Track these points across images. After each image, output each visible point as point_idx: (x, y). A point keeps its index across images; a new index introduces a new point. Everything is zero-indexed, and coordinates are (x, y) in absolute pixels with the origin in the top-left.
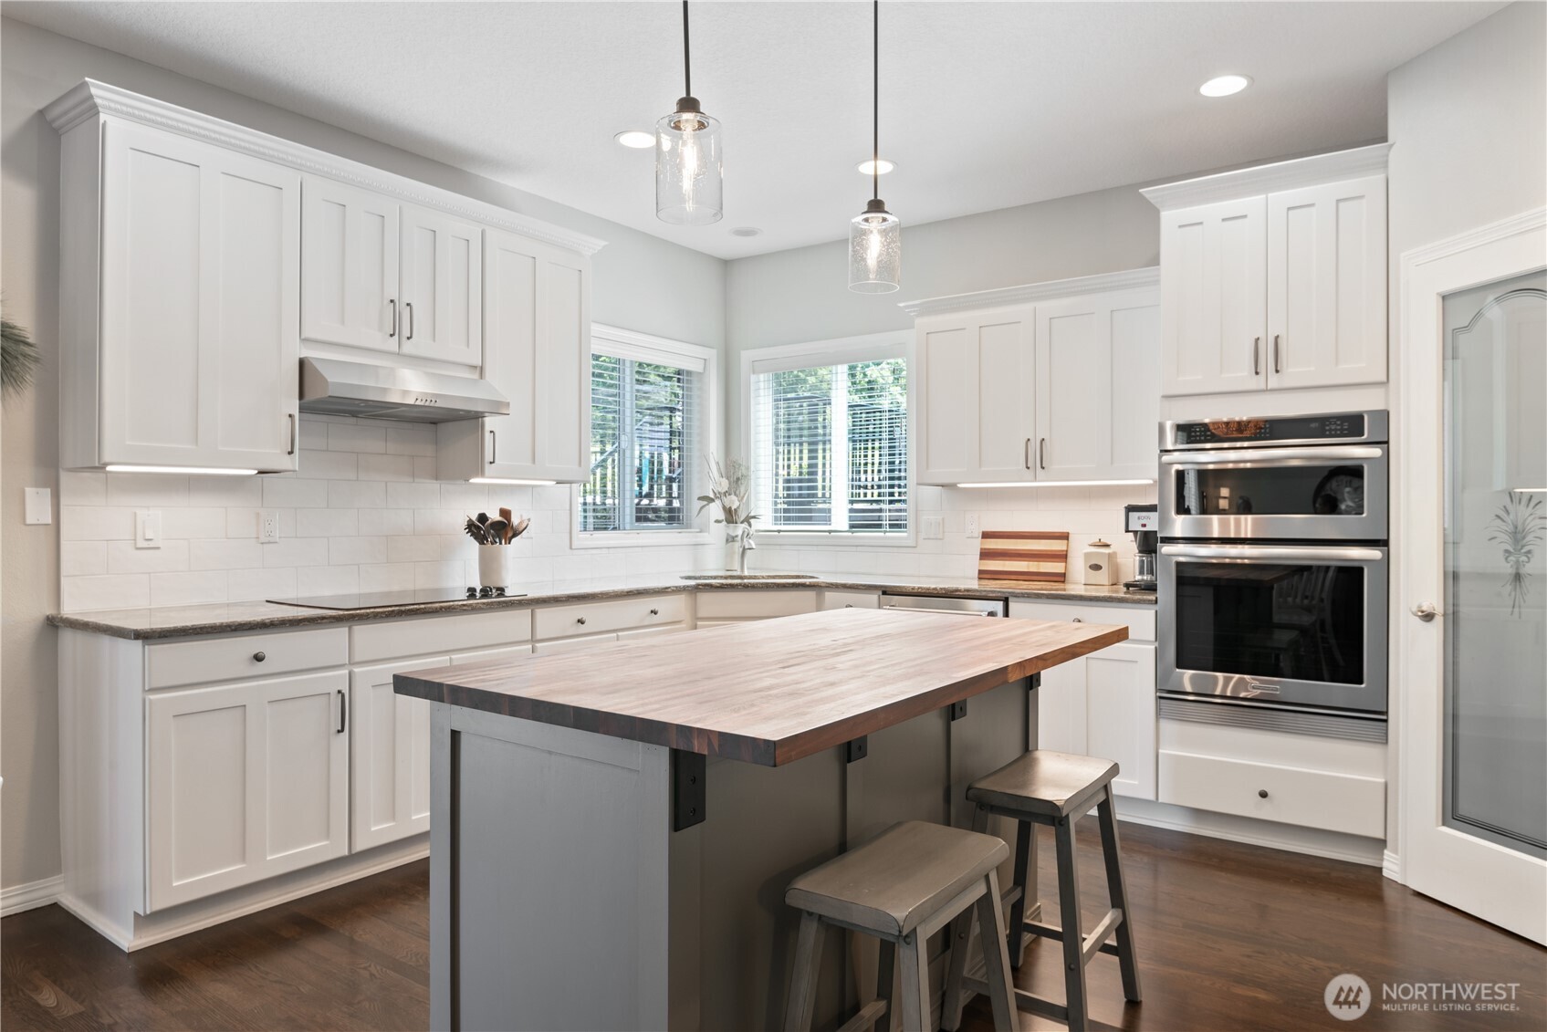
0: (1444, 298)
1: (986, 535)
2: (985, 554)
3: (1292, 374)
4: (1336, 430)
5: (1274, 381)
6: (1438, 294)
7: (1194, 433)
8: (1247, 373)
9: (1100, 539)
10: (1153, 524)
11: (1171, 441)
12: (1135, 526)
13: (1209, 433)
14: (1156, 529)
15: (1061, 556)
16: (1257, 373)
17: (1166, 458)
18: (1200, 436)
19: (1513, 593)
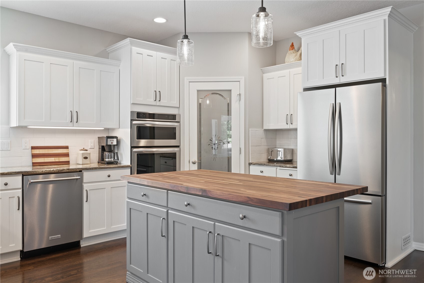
0: (198, 91)
1: (33, 148)
2: (34, 156)
3: (163, 103)
4: (171, 118)
5: (158, 103)
6: (197, 90)
7: (140, 115)
8: (152, 100)
9: (84, 148)
10: (115, 143)
11: (135, 117)
12: (109, 143)
13: (144, 116)
14: (116, 144)
15: (67, 155)
16: (155, 101)
17: (134, 122)
18: (142, 116)
19: (214, 156)
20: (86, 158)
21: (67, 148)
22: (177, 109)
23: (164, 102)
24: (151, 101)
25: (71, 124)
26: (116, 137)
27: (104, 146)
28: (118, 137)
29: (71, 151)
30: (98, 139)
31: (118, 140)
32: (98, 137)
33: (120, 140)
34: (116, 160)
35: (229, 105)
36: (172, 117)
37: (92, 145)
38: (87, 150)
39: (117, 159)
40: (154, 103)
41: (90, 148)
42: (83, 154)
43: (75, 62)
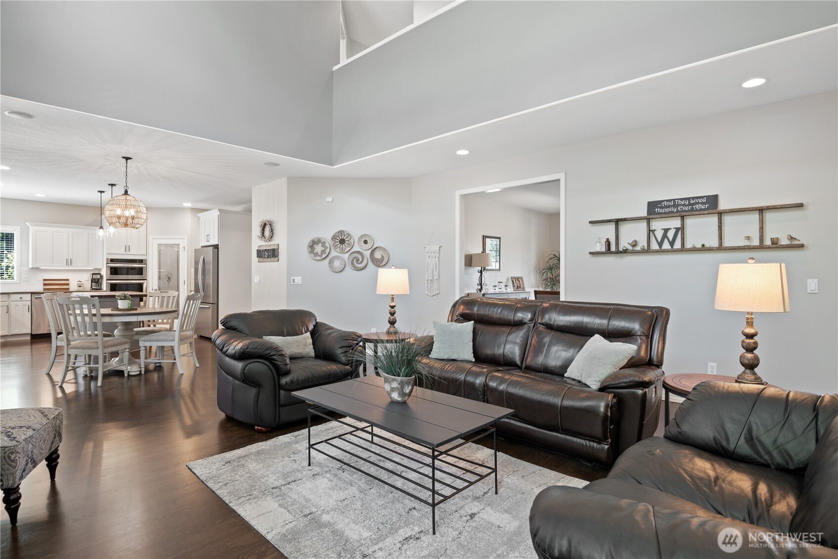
0: (158, 244)
1: (44, 280)
2: (45, 284)
5: (128, 253)
7: (112, 261)
9: (80, 281)
10: (98, 277)
11: (109, 262)
12: (96, 277)
14: (100, 278)
15: (68, 284)
16: (125, 251)
17: (108, 265)
18: (114, 261)
20: (80, 286)
21: (68, 280)
22: (145, 256)
23: (132, 252)
24: (123, 251)
25: (67, 266)
26: (100, 274)
27: (94, 278)
29: (70, 282)
31: (101, 276)
32: (90, 274)
35: (178, 252)
37: (85, 278)
38: (82, 281)
40: (125, 253)
41: (85, 280)
42: (78, 284)
43: (70, 229)
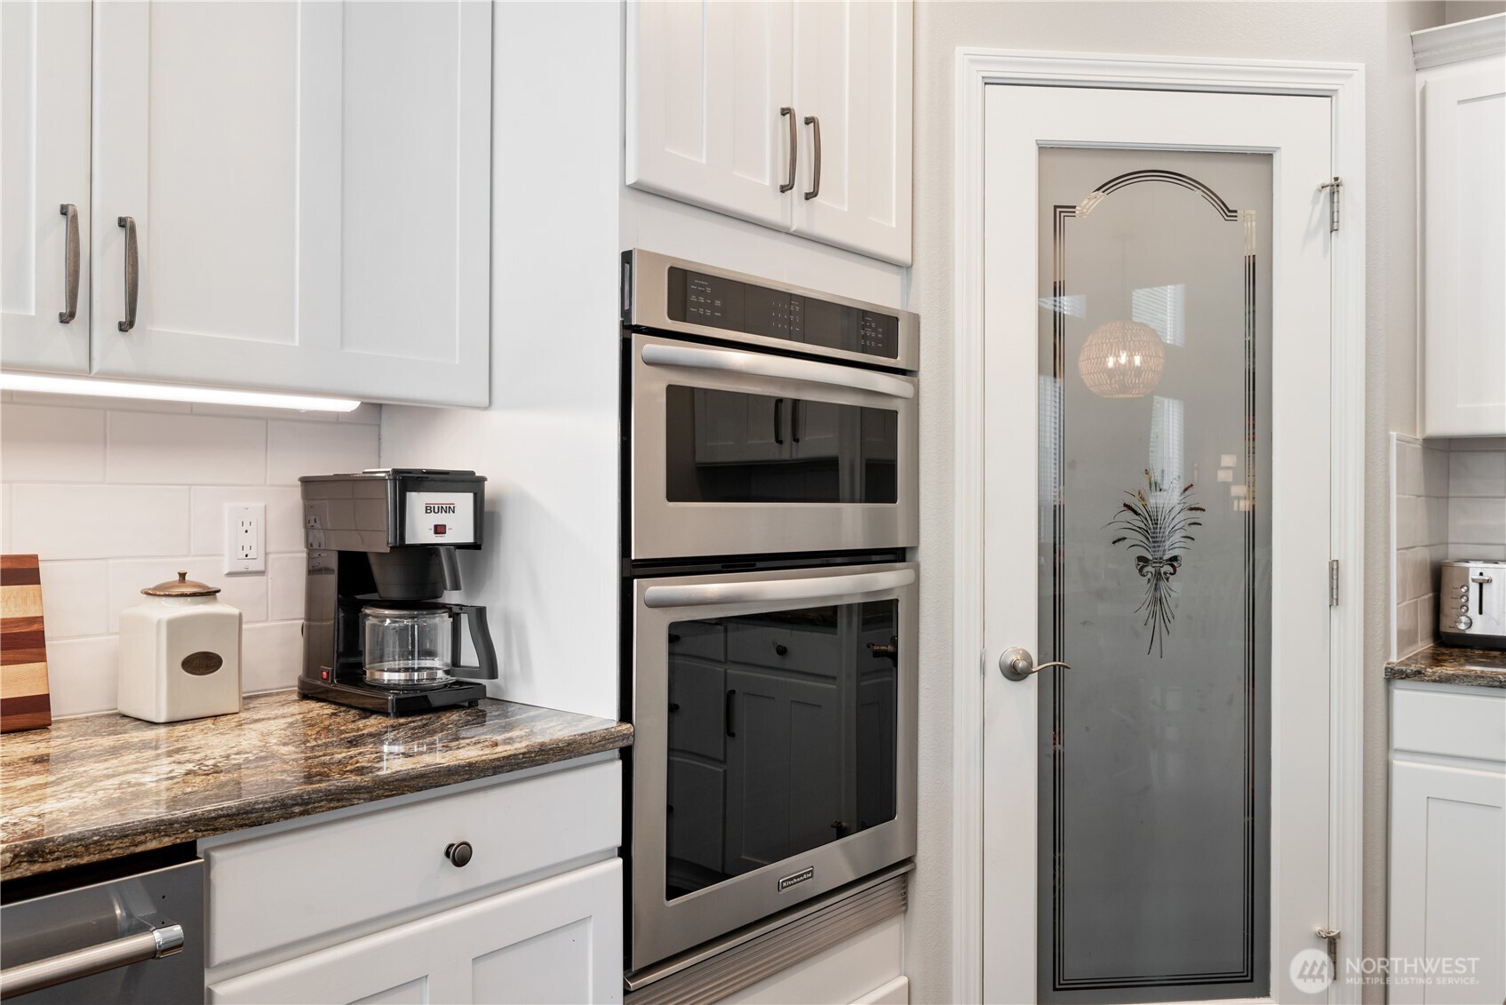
0: (1045, 149)
3: (826, 217)
4: (871, 338)
6: (1036, 142)
7: (692, 296)
8: (767, 183)
9: (183, 576)
10: (461, 525)
12: (420, 530)
13: (718, 303)
14: (469, 539)
16: (784, 189)
17: (652, 349)
18: (705, 306)
19: (1151, 622)
20: (202, 663)
21: (22, 572)
22: (899, 281)
23: (831, 209)
24: (761, 186)
26: (468, 482)
27: (364, 555)
28: (482, 480)
29: (61, 602)
30: (307, 495)
31: (487, 508)
32: (306, 482)
33: (497, 501)
34: (472, 672)
36: (875, 330)
37: (253, 540)
38: (209, 594)
39: (485, 671)
40: (778, 210)
41: (230, 574)
42: (174, 627)
